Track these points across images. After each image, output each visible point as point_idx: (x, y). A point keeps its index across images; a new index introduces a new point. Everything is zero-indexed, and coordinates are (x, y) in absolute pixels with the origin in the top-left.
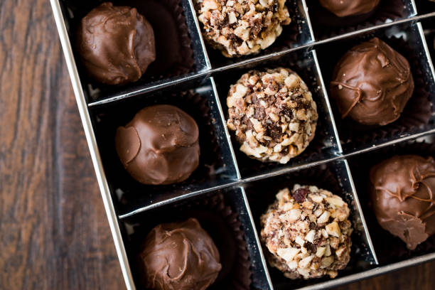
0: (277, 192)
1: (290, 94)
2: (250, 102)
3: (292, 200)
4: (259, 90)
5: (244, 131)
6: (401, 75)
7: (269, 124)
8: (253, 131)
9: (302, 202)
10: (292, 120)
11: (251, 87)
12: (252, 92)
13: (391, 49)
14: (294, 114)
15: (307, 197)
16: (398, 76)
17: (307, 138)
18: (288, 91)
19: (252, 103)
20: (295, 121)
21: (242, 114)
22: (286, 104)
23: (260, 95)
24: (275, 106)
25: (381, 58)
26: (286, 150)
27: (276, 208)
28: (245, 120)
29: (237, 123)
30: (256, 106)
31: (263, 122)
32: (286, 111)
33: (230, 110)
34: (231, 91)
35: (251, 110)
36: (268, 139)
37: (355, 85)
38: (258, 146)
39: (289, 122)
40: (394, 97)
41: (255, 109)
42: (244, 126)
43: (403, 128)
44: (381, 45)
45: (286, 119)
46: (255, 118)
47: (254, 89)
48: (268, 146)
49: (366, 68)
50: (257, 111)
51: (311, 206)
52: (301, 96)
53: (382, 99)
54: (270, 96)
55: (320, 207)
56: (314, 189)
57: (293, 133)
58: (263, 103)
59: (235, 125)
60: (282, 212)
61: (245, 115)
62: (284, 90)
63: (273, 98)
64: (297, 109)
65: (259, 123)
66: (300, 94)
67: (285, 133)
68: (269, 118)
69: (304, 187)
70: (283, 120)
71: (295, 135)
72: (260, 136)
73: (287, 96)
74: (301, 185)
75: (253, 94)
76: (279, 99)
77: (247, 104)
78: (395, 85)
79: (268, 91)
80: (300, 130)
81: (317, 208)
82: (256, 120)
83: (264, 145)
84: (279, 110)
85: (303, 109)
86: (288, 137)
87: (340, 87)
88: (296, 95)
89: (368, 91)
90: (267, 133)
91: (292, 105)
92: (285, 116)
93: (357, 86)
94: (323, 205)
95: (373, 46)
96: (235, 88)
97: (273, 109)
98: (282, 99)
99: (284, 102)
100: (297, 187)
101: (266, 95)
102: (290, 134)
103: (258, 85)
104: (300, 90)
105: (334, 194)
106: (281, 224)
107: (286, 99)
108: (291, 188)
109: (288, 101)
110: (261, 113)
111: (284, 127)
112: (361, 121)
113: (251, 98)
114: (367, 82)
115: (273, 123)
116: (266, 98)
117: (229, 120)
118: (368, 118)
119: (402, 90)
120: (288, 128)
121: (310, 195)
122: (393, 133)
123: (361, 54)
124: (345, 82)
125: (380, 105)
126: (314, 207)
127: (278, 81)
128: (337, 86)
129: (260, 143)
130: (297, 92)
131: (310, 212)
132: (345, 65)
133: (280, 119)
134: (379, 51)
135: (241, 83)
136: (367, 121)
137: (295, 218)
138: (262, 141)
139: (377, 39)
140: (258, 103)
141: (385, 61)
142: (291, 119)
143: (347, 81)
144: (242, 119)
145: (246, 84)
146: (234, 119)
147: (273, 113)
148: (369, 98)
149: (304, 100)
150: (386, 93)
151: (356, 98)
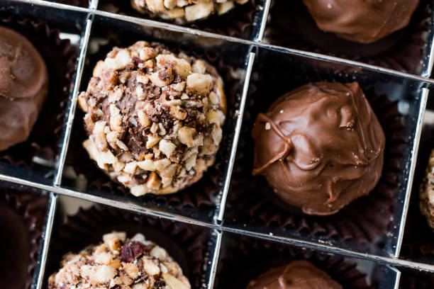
0: (109, 232)
1: (185, 97)
2: (123, 80)
3: (116, 252)
4: (145, 71)
5: (96, 119)
6: (362, 151)
7: (132, 126)
8: (107, 125)
9: (126, 261)
10: (168, 137)
11: (136, 62)
12: (136, 68)
13: (369, 110)
14: (175, 128)
15: (139, 258)
16: (357, 153)
17: (183, 174)
18: (184, 91)
19: (126, 84)
20: (172, 140)
21: (104, 93)
22: (169, 108)
23: (142, 79)
24: (153, 104)
25: (345, 113)
26: (145, 177)
27: (91, 253)
28: (104, 105)
29: (92, 102)
30: (128, 90)
31: (125, 118)
32: (164, 117)
33: (93, 80)
34: (109, 54)
35: (119, 92)
36: (123, 146)
37: (287, 133)
38: (105, 150)
39: (162, 137)
40: (335, 179)
41: (124, 94)
42: (99, 112)
43: (334, 232)
44: (357, 96)
45: (159, 131)
46: (118, 107)
47: (140, 66)
48: (119, 158)
49: (316, 117)
50: (126, 99)
51: (134, 275)
52: (200, 109)
53: (317, 173)
54: (154, 88)
55: (147, 282)
56: (159, 252)
57: (162, 156)
58: (139, 91)
59: (88, 105)
60: (91, 263)
61: (107, 97)
62: (179, 87)
63: (157, 91)
64: (183, 123)
65: (120, 116)
66: (199, 104)
67: (151, 151)
68: (136, 117)
69: (147, 243)
70: (153, 129)
71: (164, 161)
72: (113, 137)
73: (176, 98)
74: (147, 239)
75: (134, 73)
76: (163, 96)
77: (117, 82)
78: (345, 163)
79: (155, 78)
80: (174, 156)
81: (142, 282)
82: (118, 111)
83: (115, 153)
84: (154, 112)
85: (193, 130)
86: (153, 158)
87: (268, 126)
88: (193, 103)
89: (301, 150)
90: (125, 138)
91: (177, 114)
92: (160, 124)
93: (289, 136)
94: (153, 281)
95: (345, 92)
96: (117, 52)
97: (148, 106)
98: (168, 99)
99: (168, 103)
100: (139, 238)
101: (150, 81)
102: (157, 155)
103: (149, 63)
104: (205, 100)
105: (185, 274)
106: (80, 278)
107: (173, 101)
108: (130, 236)
109: (176, 105)
110: (129, 104)
111: (151, 141)
112: (276, 191)
113: (129, 77)
114: (306, 136)
115: (139, 126)
116: (149, 87)
117: (83, 93)
118: (285, 191)
119: (353, 174)
120: (157, 145)
121: (145, 258)
122: (315, 231)
123: (320, 94)
124: (277, 122)
125: (310, 180)
126: (139, 277)
127: (179, 70)
128: (264, 123)
129: (109, 147)
130: (197, 99)
131: (128, 282)
132: (292, 99)
133: (151, 125)
134: (348, 102)
135: (130, 51)
136: (285, 196)
137: (102, 279)
138: (112, 145)
139: (355, 86)
140: (133, 89)
141: (349, 120)
142: (168, 133)
143: (280, 123)
144: (102, 100)
145: (134, 54)
146: (91, 95)
147: (145, 112)
148: (298, 161)
149: (202, 117)
150: (326, 166)
151: (280, 152)
